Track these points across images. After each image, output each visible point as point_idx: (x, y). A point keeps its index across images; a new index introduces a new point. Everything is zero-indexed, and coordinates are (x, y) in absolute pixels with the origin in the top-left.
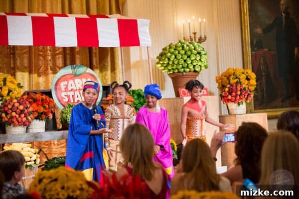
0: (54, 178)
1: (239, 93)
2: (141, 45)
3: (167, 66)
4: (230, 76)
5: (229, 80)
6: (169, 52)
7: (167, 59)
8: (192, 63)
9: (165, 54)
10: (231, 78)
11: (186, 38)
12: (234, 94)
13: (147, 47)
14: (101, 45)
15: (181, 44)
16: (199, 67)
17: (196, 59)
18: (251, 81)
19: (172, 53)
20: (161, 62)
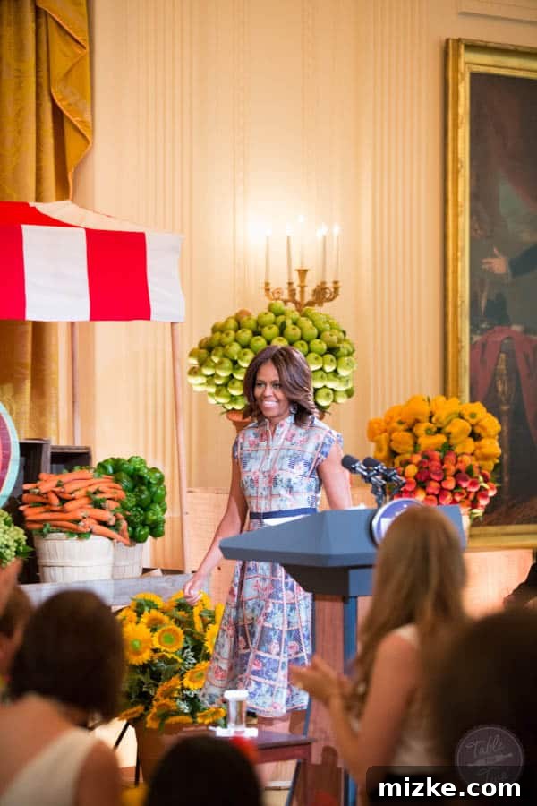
2: (153, 317)
3: (226, 385)
4: (417, 421)
5: (416, 437)
6: (236, 340)
7: (228, 363)
9: (222, 345)
10: (421, 429)
11: (273, 287)
12: (433, 486)
13: (172, 323)
15: (277, 316)
16: (331, 392)
17: (322, 369)
18: (484, 442)
19: (245, 346)
20: (208, 372)
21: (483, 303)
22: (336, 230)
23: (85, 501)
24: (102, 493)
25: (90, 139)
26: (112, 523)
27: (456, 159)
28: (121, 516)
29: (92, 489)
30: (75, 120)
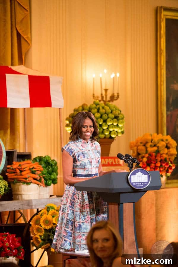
1: (159, 164)
2: (52, 106)
4: (147, 143)
5: (146, 148)
8: (108, 128)
10: (148, 145)
11: (95, 95)
12: (153, 165)
13: (59, 109)
15: (96, 105)
16: (116, 132)
17: (113, 124)
18: (171, 150)
22: (118, 75)
23: (29, 171)
24: (35, 168)
25: (30, 44)
26: (38, 179)
27: (161, 49)
28: (41, 177)
29: (31, 167)
30: (25, 37)
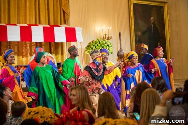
0: (37, 112)
2: (77, 41)
4: (124, 57)
6: (92, 45)
7: (91, 49)
9: (90, 46)
11: (101, 38)
13: (81, 42)
14: (56, 41)
15: (99, 41)
19: (94, 46)
20: (88, 50)
21: (137, 40)
30: (66, 12)
